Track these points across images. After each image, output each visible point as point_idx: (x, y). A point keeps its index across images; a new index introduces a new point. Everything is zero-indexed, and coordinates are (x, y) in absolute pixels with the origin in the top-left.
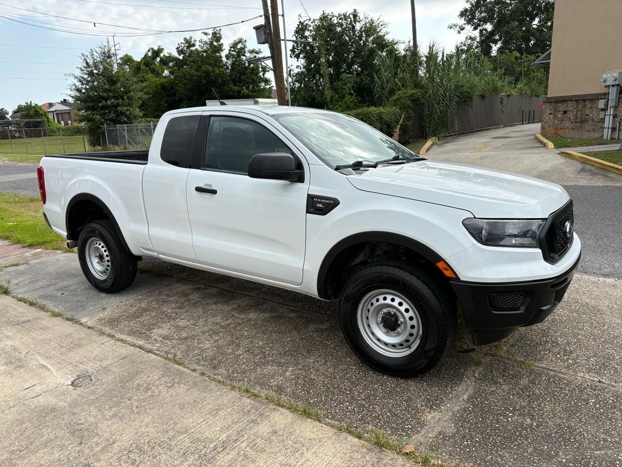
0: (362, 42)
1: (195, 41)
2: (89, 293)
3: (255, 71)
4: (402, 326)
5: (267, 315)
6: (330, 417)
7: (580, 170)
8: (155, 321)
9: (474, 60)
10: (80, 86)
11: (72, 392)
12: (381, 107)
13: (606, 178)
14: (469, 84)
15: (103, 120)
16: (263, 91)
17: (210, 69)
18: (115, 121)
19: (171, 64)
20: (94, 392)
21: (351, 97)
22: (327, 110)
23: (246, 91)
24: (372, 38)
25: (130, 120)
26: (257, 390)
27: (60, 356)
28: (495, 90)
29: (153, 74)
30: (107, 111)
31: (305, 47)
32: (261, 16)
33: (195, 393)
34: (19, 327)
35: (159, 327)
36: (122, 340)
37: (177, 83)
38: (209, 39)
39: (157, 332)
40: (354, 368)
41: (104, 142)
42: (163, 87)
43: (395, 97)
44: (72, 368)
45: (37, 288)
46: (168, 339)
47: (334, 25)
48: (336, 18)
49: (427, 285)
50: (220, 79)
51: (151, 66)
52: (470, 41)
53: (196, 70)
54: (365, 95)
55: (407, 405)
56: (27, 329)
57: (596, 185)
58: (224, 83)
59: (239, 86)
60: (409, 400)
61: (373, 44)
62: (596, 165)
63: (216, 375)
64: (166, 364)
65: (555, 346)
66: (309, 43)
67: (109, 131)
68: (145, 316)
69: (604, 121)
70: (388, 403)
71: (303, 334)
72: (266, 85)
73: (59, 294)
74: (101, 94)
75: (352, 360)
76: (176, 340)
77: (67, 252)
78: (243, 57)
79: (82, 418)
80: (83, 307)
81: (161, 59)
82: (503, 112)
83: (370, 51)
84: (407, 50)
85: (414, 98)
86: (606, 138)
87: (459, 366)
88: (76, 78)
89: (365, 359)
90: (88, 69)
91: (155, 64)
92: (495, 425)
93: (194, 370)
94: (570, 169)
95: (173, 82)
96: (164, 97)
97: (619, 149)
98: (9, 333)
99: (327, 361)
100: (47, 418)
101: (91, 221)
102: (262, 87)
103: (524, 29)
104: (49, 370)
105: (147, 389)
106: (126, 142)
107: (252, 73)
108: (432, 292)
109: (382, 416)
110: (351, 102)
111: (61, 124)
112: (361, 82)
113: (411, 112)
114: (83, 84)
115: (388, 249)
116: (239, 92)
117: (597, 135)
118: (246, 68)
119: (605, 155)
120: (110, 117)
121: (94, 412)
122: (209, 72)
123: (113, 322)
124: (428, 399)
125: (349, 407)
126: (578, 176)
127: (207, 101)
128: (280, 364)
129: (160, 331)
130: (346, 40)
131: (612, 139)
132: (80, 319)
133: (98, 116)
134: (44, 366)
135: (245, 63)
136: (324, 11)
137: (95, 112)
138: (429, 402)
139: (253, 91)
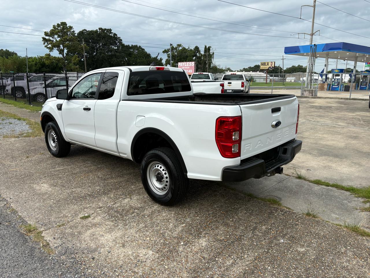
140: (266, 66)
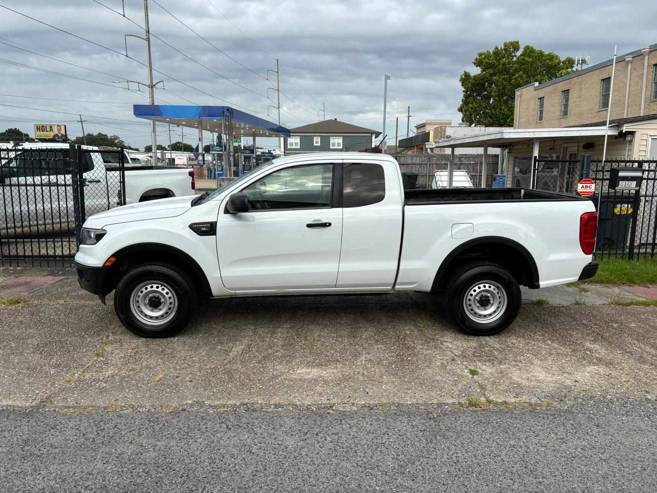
140: (47, 133)
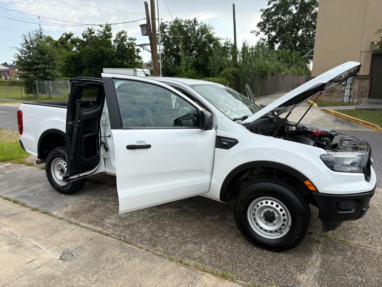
0: (199, 37)
1: (95, 30)
2: (53, 194)
3: (132, 51)
4: (277, 220)
5: (177, 210)
6: (239, 278)
7: (335, 121)
8: (104, 214)
9: (268, 52)
10: (21, 55)
11: (62, 264)
12: (216, 78)
13: (351, 126)
14: (266, 66)
15: (35, 77)
16: (137, 63)
17: (104, 48)
18: (44, 78)
19: (78, 44)
20: (77, 264)
21: (192, 70)
22: (177, 77)
23: (126, 63)
24: (205, 35)
25: (53, 78)
26: (187, 261)
27: (46, 239)
28: (279, 70)
29: (66, 49)
30: (38, 72)
31: (164, 38)
32: (144, 19)
33: (147, 265)
34: (10, 218)
35: (108, 218)
36: (85, 227)
37: (82, 56)
38: (103, 30)
39: (107, 222)
40: (244, 245)
41: (36, 91)
42: (73, 58)
43: (223, 72)
44: (57, 247)
45: (14, 190)
46: (116, 226)
47: (182, 26)
48: (183, 22)
49: (296, 195)
50: (110, 55)
51: (65, 44)
52: (262, 41)
53: (94, 48)
54: (200, 70)
55: (284, 270)
56: (17, 220)
57: (345, 129)
58: (113, 57)
59: (122, 60)
60: (285, 267)
61: (206, 38)
62: (344, 117)
63: (156, 251)
64: (121, 244)
65: (358, 230)
66: (167, 36)
67: (38, 84)
68: (96, 211)
69: (345, 92)
70: (273, 269)
71: (204, 223)
72: (138, 60)
73: (32, 195)
74: (35, 61)
75: (240, 240)
76: (122, 227)
77: (29, 166)
78: (124, 42)
79: (75, 283)
80: (51, 204)
81: (72, 40)
82: (283, 83)
83: (204, 43)
84: (226, 44)
85: (234, 73)
86: (345, 102)
87: (307, 244)
88: (18, 50)
89: (252, 240)
90: (27, 45)
91: (67, 43)
92: (341, 282)
93: (141, 248)
94: (329, 120)
95: (79, 55)
96: (73, 64)
97: (355, 109)
98: (5, 223)
99: (225, 241)
100: (51, 284)
101: (55, 147)
102: (136, 61)
103: (293, 36)
104: (41, 249)
105: (114, 262)
106: (50, 92)
107: (131, 52)
108: (299, 199)
109: (272, 277)
110: (192, 73)
111: (2, 78)
112: (198, 62)
113: (233, 81)
114: (22, 54)
115: (261, 170)
116: (122, 63)
117: (340, 100)
118: (126, 49)
119: (348, 112)
120: (40, 75)
121: (82, 279)
122: (103, 50)
123: (75, 214)
124: (296, 266)
125: (249, 272)
126: (335, 124)
127: (103, 68)
128: (195, 243)
129: (109, 221)
130: (189, 35)
131: (349, 102)
132: (52, 213)
133: (32, 75)
134: (37, 246)
135: (126, 46)
136: (176, 17)
137: (30, 72)
138: (297, 268)
139: (131, 63)
